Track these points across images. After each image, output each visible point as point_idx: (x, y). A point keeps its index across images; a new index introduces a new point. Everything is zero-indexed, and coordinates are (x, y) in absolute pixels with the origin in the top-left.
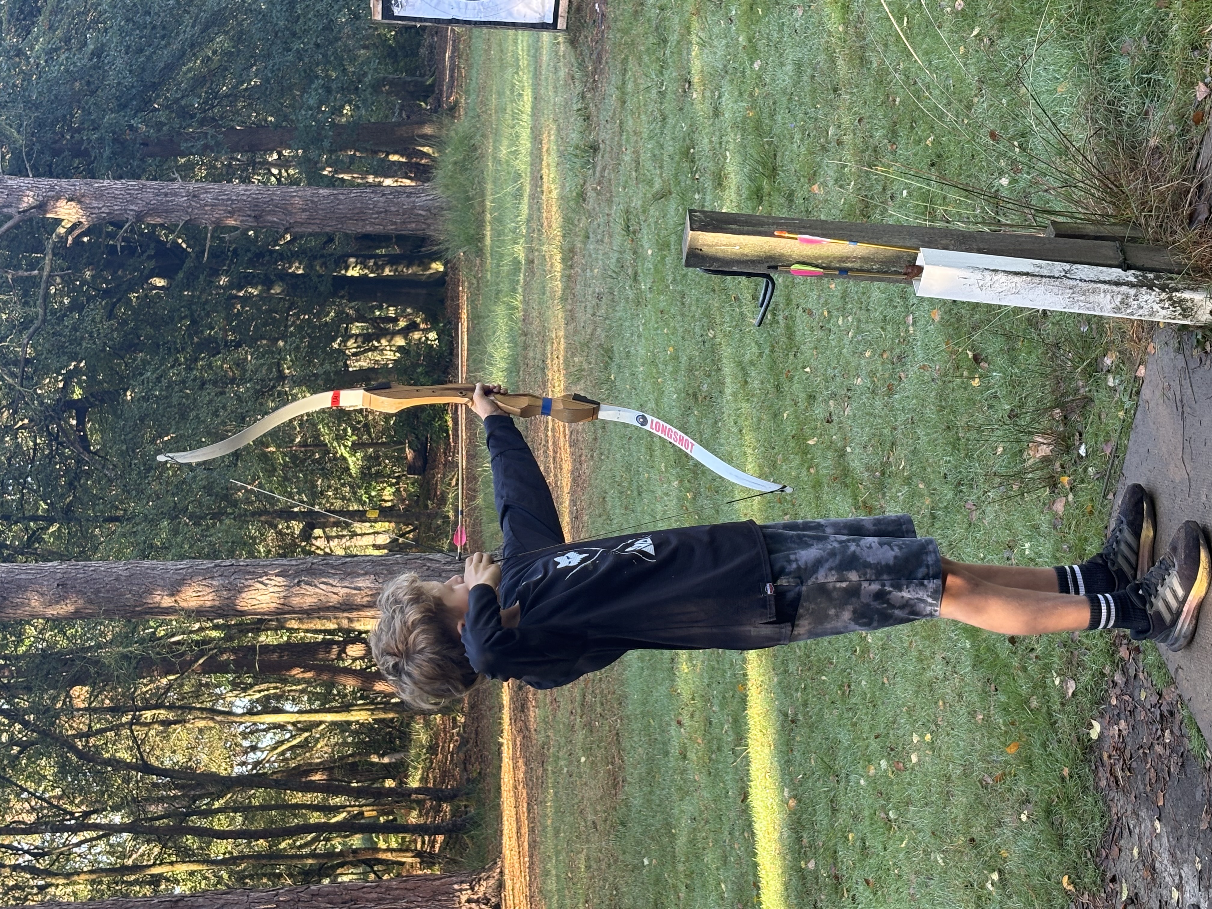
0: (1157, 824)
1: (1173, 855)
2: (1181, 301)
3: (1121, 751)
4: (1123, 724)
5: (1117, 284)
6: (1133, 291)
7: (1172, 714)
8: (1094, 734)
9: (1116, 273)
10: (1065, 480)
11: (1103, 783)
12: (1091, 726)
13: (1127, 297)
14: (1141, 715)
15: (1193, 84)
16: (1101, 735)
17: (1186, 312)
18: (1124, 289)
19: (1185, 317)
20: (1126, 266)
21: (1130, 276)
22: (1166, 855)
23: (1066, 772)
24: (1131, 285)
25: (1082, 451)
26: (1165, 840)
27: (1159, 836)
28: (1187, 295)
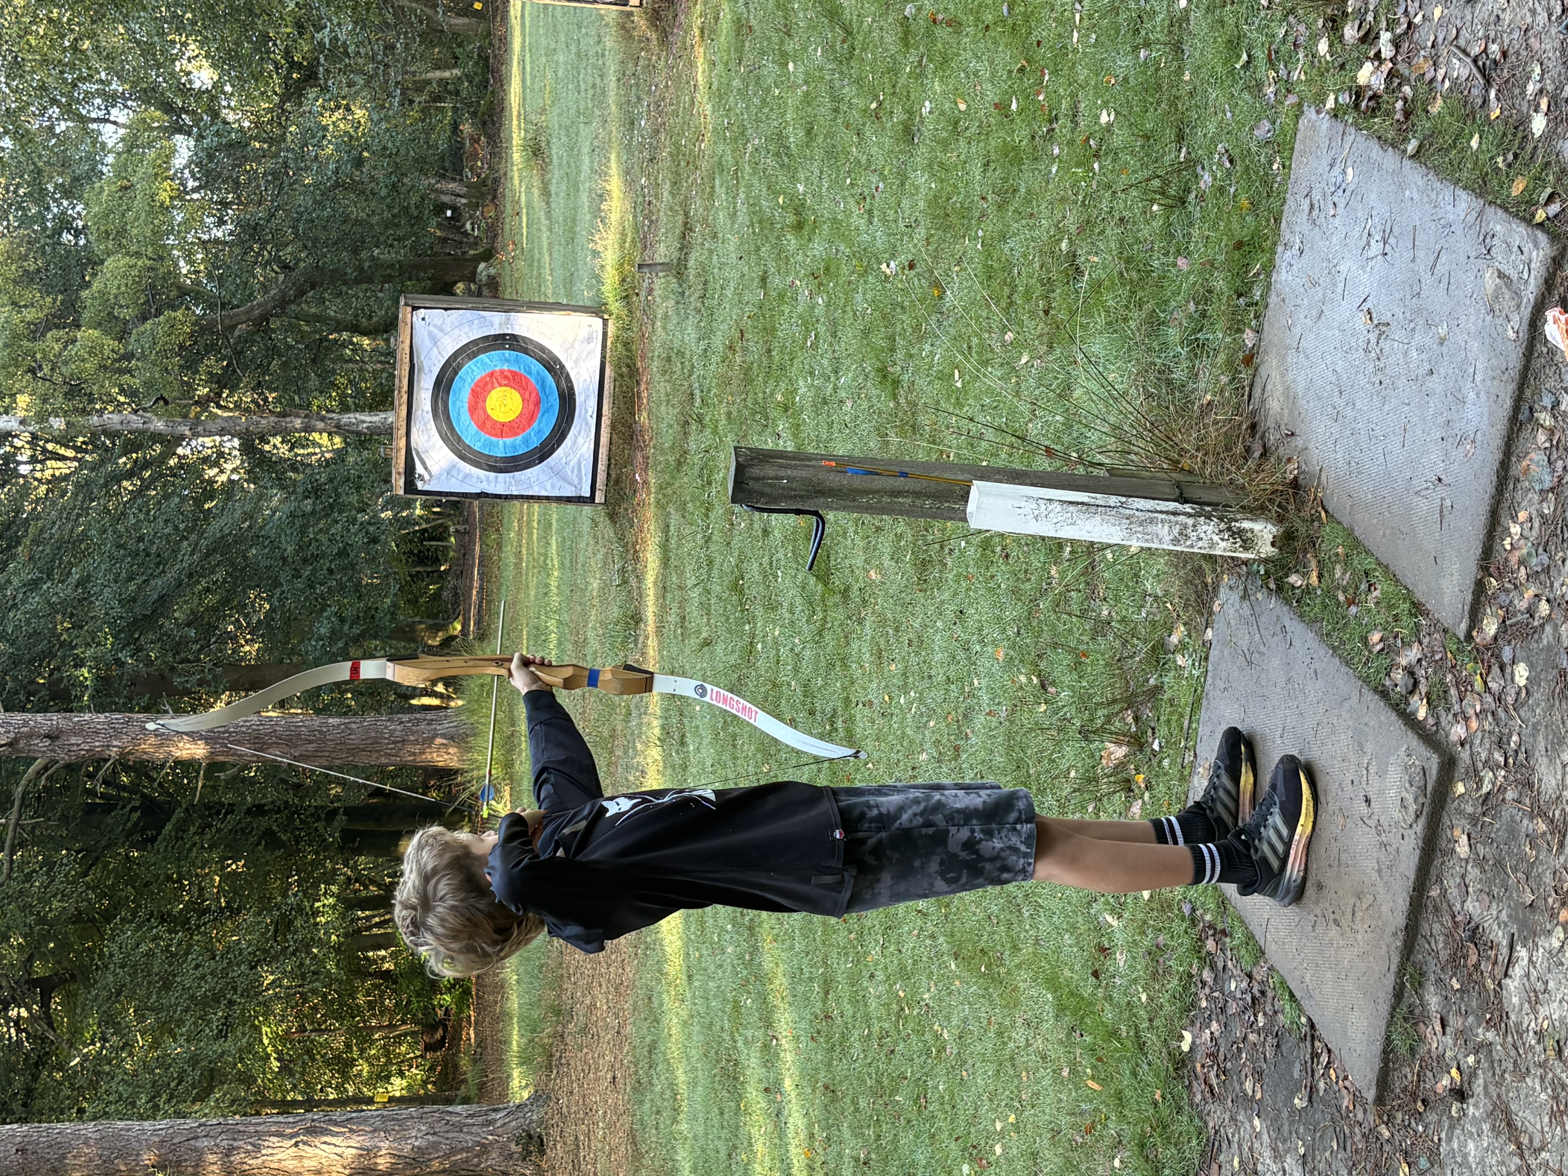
0: (1257, 1122)
1: (1275, 1150)
2: (1241, 532)
3: (1213, 1056)
4: (1215, 1026)
5: (1175, 513)
6: (1190, 521)
7: (1263, 993)
8: (1185, 1047)
9: (1172, 506)
10: (1140, 778)
11: (1198, 1097)
12: (1181, 1038)
13: (1186, 527)
14: (1233, 1008)
15: (1240, 331)
16: (1193, 1045)
17: (1247, 544)
18: (1181, 518)
19: (1246, 549)
20: (1184, 500)
21: (1187, 508)
22: (1267, 1154)
23: (1158, 1096)
24: (1189, 515)
25: (1156, 747)
26: (1265, 1137)
27: (1258, 1136)
28: (1246, 525)
